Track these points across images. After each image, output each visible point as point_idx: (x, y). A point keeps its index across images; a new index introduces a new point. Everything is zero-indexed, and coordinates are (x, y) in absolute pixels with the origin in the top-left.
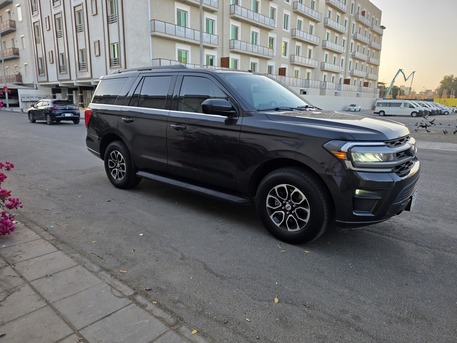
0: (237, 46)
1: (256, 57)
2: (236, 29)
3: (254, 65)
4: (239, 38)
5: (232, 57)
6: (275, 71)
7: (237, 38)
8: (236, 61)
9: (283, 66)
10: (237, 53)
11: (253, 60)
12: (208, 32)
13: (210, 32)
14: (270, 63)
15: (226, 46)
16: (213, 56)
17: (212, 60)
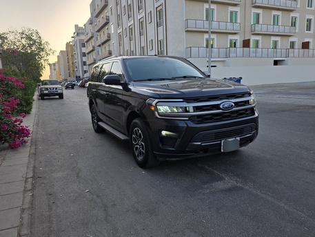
0: (258, 29)
1: (277, 35)
2: (258, 15)
3: (275, 43)
4: (261, 22)
5: (253, 38)
6: (298, 45)
7: (258, 23)
8: (257, 42)
9: (306, 40)
10: (258, 34)
11: (274, 38)
12: (231, 22)
13: (234, 21)
14: (291, 39)
15: (248, 29)
16: (236, 40)
17: (235, 43)
